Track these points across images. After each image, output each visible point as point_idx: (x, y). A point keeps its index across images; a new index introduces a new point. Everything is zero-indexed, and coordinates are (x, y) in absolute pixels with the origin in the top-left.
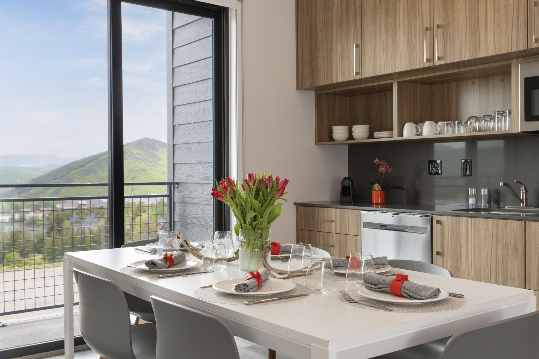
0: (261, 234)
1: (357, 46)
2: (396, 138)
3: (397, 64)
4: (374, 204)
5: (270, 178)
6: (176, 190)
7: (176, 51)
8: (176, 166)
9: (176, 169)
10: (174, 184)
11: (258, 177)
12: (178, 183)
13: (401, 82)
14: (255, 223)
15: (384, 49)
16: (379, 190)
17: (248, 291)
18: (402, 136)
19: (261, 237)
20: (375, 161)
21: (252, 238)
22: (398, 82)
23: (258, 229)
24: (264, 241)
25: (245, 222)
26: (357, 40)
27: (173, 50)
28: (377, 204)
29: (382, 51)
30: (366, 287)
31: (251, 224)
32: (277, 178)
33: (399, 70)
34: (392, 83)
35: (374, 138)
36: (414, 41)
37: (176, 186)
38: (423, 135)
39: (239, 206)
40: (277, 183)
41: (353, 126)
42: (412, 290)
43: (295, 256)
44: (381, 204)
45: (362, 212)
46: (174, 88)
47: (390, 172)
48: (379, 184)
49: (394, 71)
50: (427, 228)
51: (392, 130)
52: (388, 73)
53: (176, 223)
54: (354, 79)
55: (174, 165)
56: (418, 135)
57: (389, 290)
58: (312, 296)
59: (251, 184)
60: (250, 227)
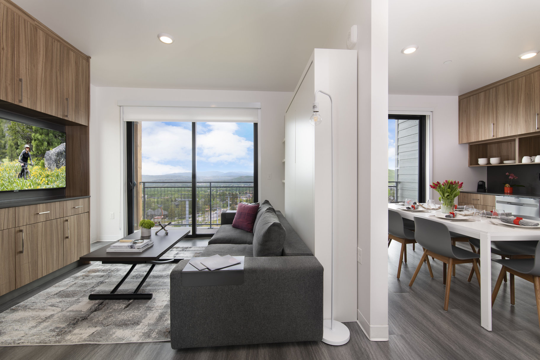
0: (451, 201)
1: (493, 124)
2: (517, 163)
3: (519, 131)
4: (506, 193)
5: (455, 182)
6: (399, 184)
7: (399, 132)
8: (399, 176)
9: (399, 177)
10: (398, 182)
11: (450, 182)
12: (400, 182)
13: (521, 138)
14: (448, 197)
15: (510, 125)
16: (509, 187)
17: (450, 218)
18: (521, 163)
19: (451, 202)
20: (506, 174)
21: (447, 202)
22: (519, 138)
23: (450, 199)
24: (452, 203)
25: (444, 196)
26: (494, 121)
27: (398, 132)
28: (507, 193)
29: (509, 126)
30: (501, 221)
31: (447, 197)
32: (458, 182)
33: (519, 134)
34: (515, 139)
35: (504, 163)
36: (529, 120)
37: (399, 183)
38: (535, 162)
39: (442, 191)
40: (458, 183)
41: (491, 158)
42: (525, 223)
43: (466, 210)
44: (509, 193)
45: (496, 196)
46: (398, 146)
47: (516, 179)
48: (509, 184)
49: (516, 134)
50: (537, 205)
51: (515, 159)
52: (512, 135)
53: (399, 197)
54: (492, 138)
55: (398, 175)
56: (531, 162)
57: (513, 222)
58: (477, 222)
59: (446, 184)
60: (446, 198)
